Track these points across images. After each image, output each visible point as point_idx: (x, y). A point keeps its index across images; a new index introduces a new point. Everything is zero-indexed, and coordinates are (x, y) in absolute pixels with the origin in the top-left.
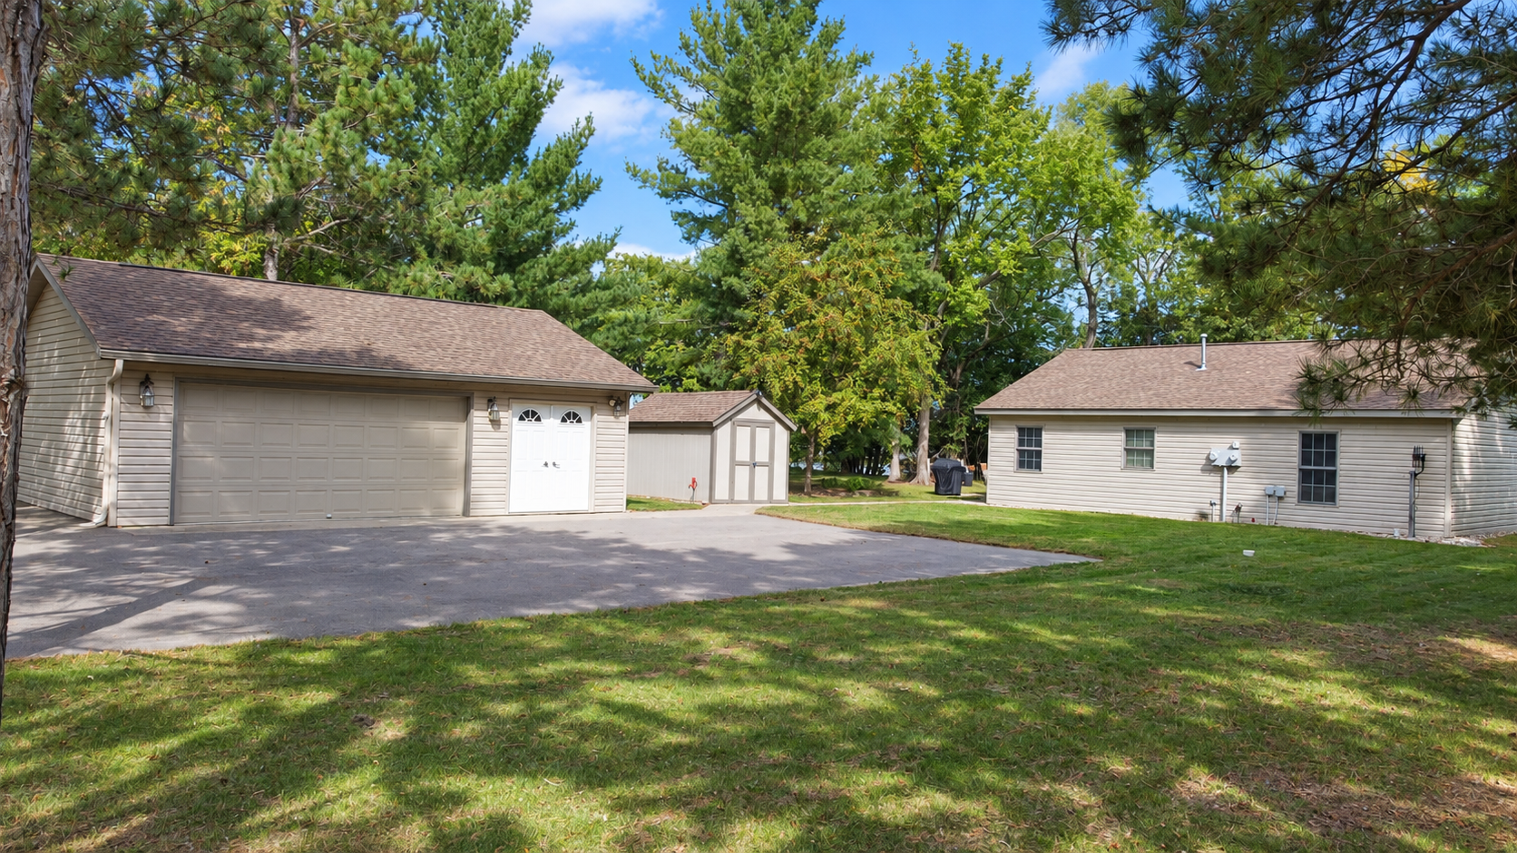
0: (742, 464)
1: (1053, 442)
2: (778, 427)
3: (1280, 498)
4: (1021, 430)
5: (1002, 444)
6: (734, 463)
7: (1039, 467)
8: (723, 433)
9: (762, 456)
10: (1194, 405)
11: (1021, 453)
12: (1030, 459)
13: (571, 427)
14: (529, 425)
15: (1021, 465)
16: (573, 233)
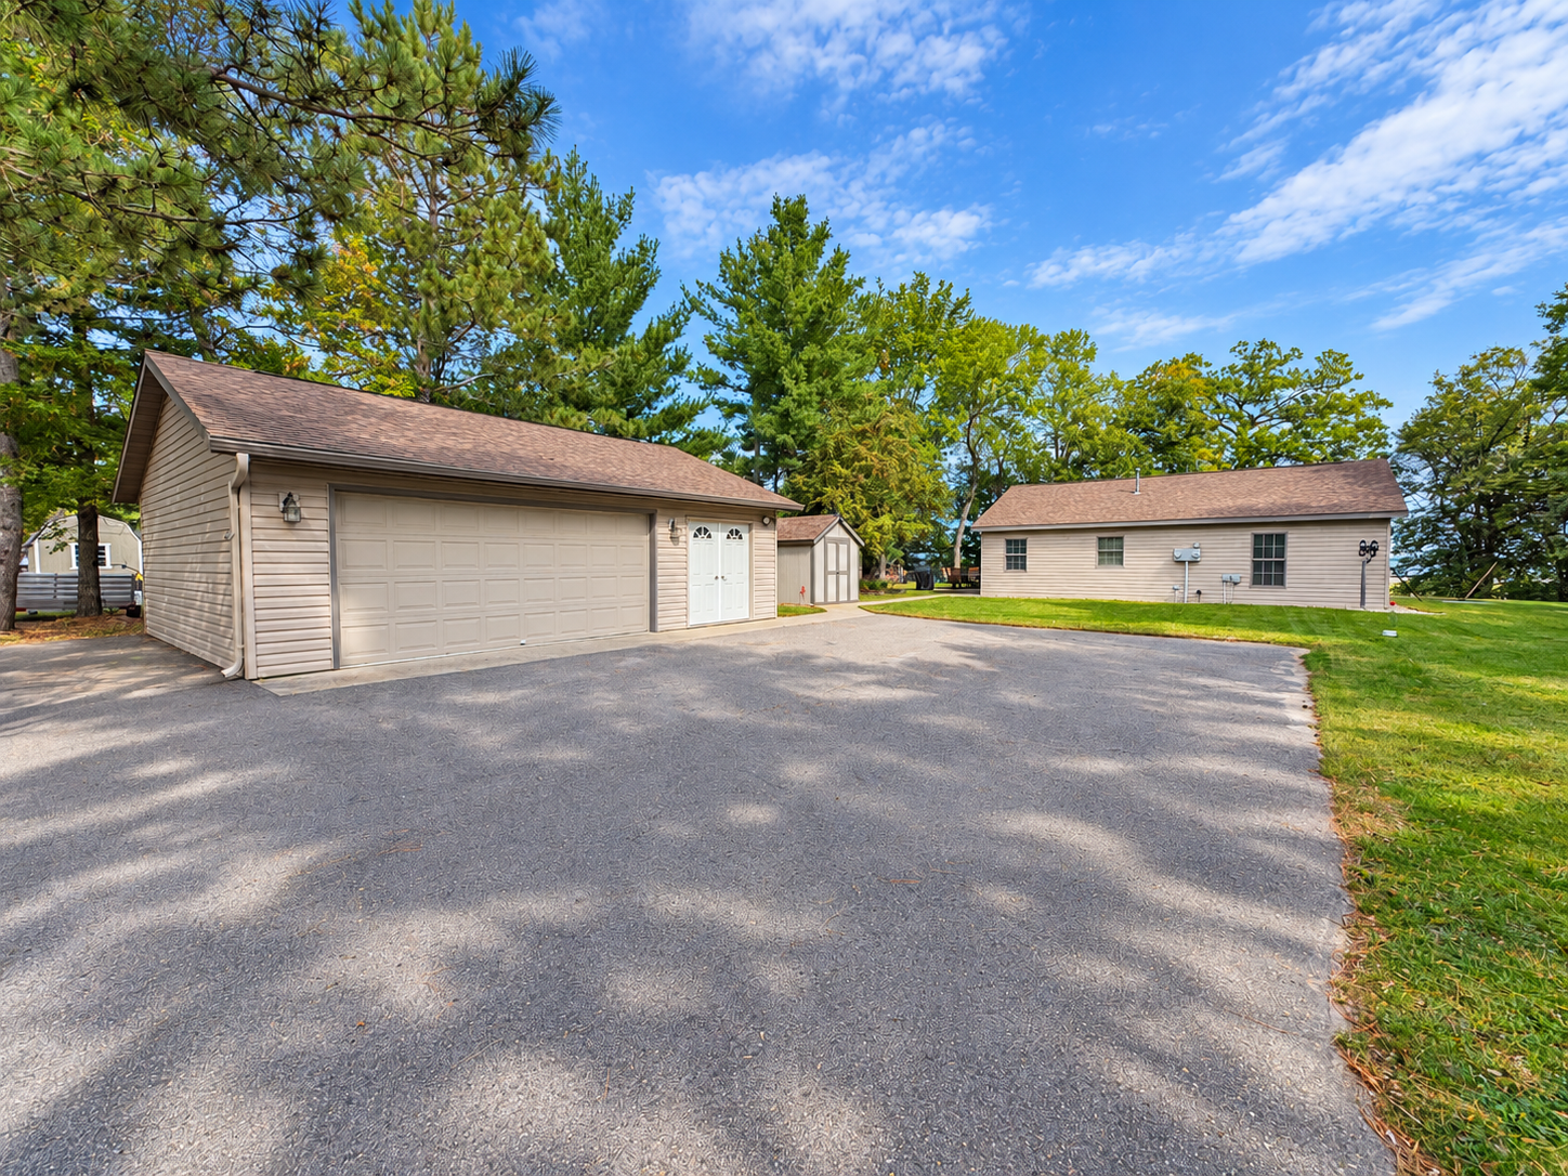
0: (832, 573)
1: (1036, 552)
2: (852, 542)
3: (1236, 584)
4: (1009, 542)
5: (993, 556)
6: (826, 573)
7: (1024, 567)
8: (819, 548)
9: (843, 567)
10: (1150, 518)
11: (1008, 558)
12: (1016, 561)
13: (734, 542)
14: (702, 541)
15: (1009, 567)
16: (678, 392)
